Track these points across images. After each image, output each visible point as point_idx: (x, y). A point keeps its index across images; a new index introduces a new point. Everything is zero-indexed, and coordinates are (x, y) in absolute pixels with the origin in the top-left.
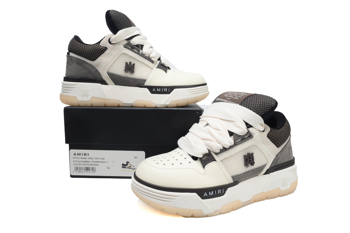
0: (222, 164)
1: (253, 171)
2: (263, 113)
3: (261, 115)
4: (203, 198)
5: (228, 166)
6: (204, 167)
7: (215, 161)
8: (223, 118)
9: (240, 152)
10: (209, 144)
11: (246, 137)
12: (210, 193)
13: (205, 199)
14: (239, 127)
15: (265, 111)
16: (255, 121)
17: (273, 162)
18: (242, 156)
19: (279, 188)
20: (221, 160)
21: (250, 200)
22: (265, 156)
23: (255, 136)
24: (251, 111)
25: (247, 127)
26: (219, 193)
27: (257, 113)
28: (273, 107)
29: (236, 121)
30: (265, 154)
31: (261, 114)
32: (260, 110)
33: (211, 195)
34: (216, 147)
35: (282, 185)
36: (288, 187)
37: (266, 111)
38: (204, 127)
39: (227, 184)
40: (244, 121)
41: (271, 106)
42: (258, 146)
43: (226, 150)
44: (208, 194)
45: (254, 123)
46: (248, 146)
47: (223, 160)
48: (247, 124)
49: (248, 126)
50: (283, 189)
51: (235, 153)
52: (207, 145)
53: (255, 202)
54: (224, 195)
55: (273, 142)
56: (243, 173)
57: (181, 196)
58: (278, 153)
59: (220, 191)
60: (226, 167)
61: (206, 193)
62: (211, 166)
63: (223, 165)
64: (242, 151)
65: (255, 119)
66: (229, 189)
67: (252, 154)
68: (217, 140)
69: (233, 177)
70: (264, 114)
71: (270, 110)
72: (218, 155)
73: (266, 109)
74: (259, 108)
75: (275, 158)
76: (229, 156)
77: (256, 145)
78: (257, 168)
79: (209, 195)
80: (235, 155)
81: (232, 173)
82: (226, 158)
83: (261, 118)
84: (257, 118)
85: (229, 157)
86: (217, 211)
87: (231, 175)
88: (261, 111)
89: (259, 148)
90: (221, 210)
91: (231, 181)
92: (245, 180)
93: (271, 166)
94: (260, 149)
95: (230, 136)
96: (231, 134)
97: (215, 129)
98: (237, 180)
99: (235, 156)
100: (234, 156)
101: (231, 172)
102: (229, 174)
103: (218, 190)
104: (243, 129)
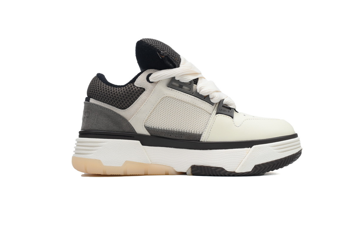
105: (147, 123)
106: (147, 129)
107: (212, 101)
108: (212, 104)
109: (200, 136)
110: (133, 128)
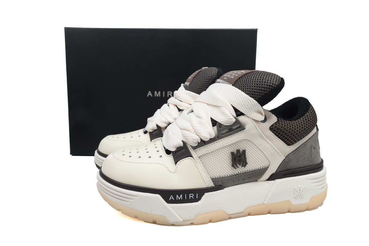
0: (200, 161)
1: (246, 174)
2: (260, 95)
3: (256, 99)
4: (169, 202)
5: (207, 164)
6: (176, 163)
7: (192, 156)
8: (209, 103)
9: (226, 147)
10: (185, 135)
11: (234, 127)
12: (177, 196)
13: (171, 203)
14: (225, 115)
15: (262, 93)
16: (247, 107)
17: (280, 165)
18: (229, 153)
19: (289, 201)
20: (199, 156)
21: (242, 212)
22: (265, 156)
23: (247, 128)
24: (243, 94)
25: (236, 115)
26: (191, 197)
27: (250, 96)
28: (274, 87)
29: (222, 105)
30: (265, 153)
31: (257, 97)
32: (255, 92)
33: (179, 199)
34: (192, 139)
35: (295, 198)
36: (305, 201)
37: (264, 93)
38: (188, 114)
39: (205, 188)
40: (233, 107)
41: (272, 87)
42: (254, 142)
43: (205, 143)
44: (175, 197)
45: (247, 110)
46: (238, 140)
47: (202, 156)
48: (236, 110)
49: (239, 113)
50: (295, 202)
51: (218, 148)
52: (184, 136)
53: (249, 215)
54: (199, 201)
55: (279, 138)
56: (229, 175)
57: (139, 196)
58: (290, 153)
59: (192, 195)
60: (205, 165)
61: (172, 196)
62: (185, 162)
63: (201, 163)
64: (228, 146)
65: (248, 104)
66: (206, 194)
67: (244, 151)
68: (195, 130)
69: (214, 180)
70: (261, 97)
71: (269, 92)
72: (196, 149)
73: (264, 91)
74: (255, 89)
75: (284, 159)
76: (210, 151)
77: (251, 140)
78: (252, 171)
79: (177, 199)
80: (218, 150)
81: (213, 175)
82: (205, 155)
83: (257, 102)
84: (250, 103)
85: (209, 153)
86: (187, 220)
87: (211, 176)
88: (257, 92)
89: (255, 143)
90: (193, 220)
91: (211, 184)
92: (235, 185)
93: (277, 170)
94: (257, 145)
95: (213, 126)
96: (214, 123)
97: (197, 117)
98: (220, 183)
99: (218, 152)
100: (216, 152)
101: (211, 173)
102: (208, 175)
103: (190, 194)
104: (228, 116)
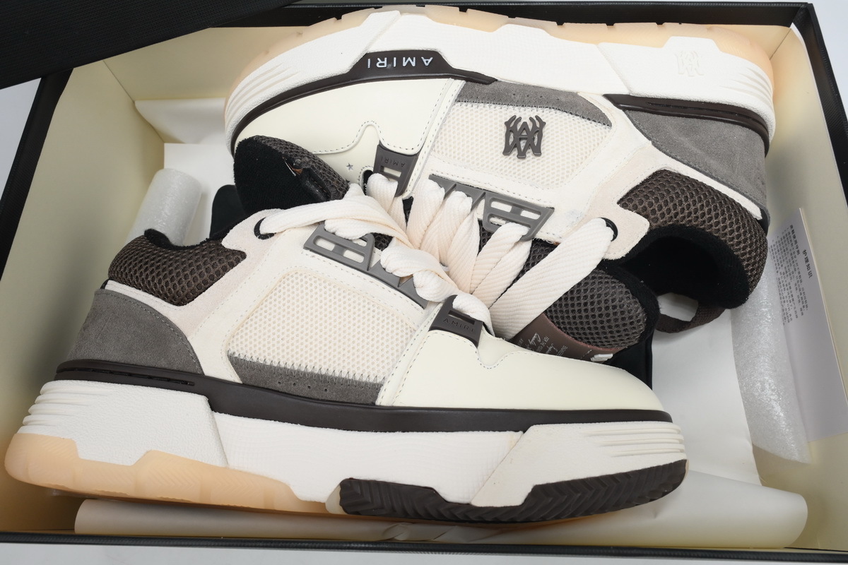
105: (235, 344)
106: (232, 363)
107: (422, 293)
108: (422, 303)
109: (376, 388)
110: (197, 358)
